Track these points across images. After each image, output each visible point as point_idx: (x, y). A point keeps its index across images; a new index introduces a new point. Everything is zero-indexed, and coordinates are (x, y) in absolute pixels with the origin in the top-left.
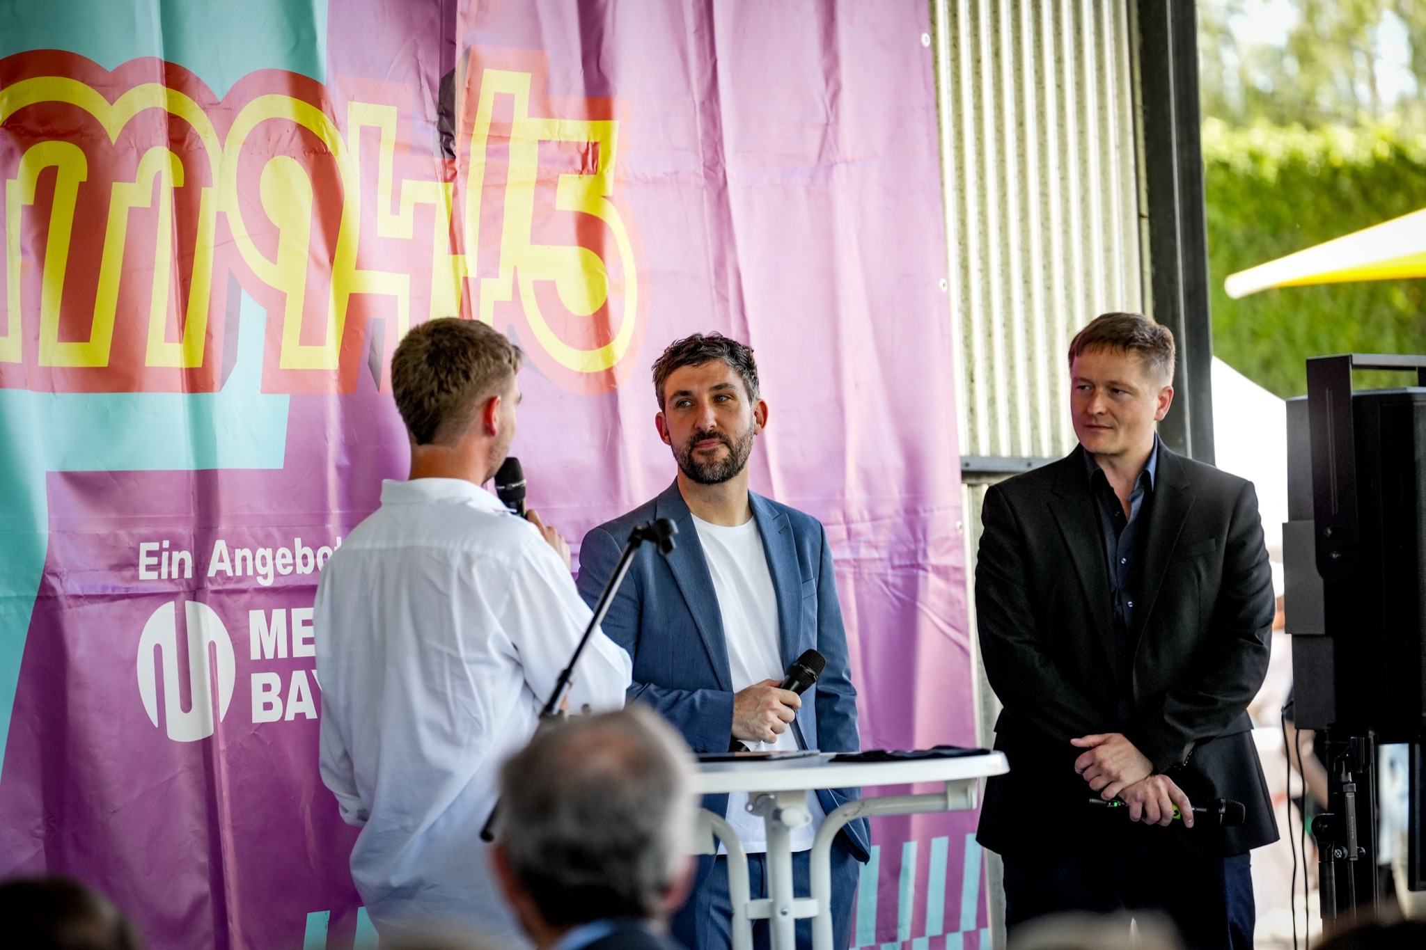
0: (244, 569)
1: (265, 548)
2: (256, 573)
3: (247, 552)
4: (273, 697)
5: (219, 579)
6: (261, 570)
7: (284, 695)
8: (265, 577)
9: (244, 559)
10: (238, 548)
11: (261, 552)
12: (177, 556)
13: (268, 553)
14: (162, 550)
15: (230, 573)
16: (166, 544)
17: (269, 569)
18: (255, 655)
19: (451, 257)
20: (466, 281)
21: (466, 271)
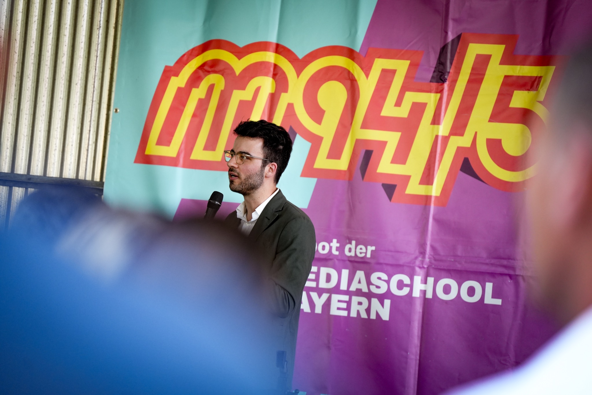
19: (432, 126)
20: (437, 137)
21: (438, 132)
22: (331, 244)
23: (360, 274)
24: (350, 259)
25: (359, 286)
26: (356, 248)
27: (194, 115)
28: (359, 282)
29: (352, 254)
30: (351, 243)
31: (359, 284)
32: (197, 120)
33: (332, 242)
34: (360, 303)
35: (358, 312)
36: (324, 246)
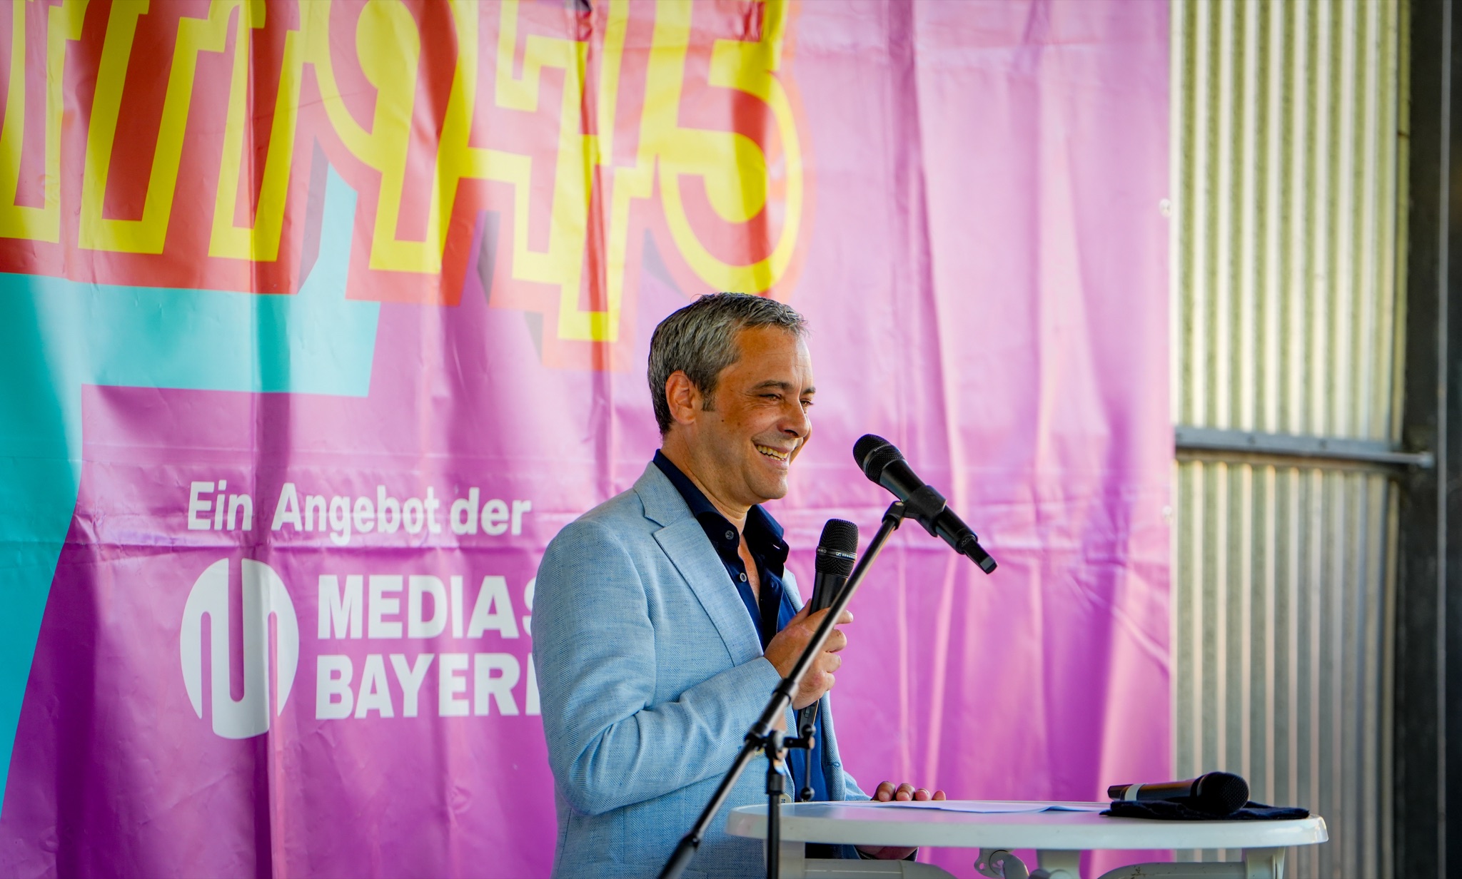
0: (316, 523)
1: (342, 495)
2: (329, 528)
3: (320, 501)
4: (342, 686)
5: (286, 535)
6: (336, 525)
7: (355, 685)
8: (341, 533)
9: (316, 509)
10: (310, 494)
11: (337, 501)
12: (235, 500)
13: (344, 502)
14: (217, 492)
15: (298, 527)
16: (223, 485)
17: (345, 525)
18: (324, 633)
19: (583, 138)
20: (597, 169)
21: (598, 157)
23: (495, 587)
24: (466, 544)
25: (492, 623)
26: (480, 511)
28: (493, 610)
29: (471, 528)
30: (465, 496)
31: (493, 617)
34: (496, 673)
35: (492, 699)
36: (413, 511)
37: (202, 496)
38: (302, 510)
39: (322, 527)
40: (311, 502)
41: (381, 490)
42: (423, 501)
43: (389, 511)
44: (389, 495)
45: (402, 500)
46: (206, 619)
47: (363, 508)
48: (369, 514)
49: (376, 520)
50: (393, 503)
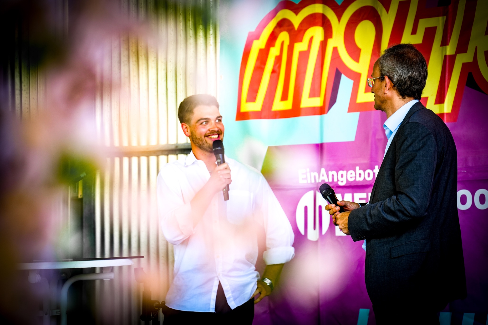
0: (333, 179)
1: (343, 170)
2: (338, 180)
3: (334, 173)
5: (323, 183)
6: (340, 178)
8: (342, 182)
9: (333, 175)
10: (330, 171)
11: (341, 172)
12: (313, 174)
13: (344, 172)
19: (441, 47)
20: (446, 56)
21: (446, 53)
22: (375, 171)
27: (273, 72)
32: (275, 75)
33: (374, 168)
36: (369, 174)
37: (303, 174)
38: (328, 176)
39: (335, 180)
40: (331, 173)
41: (357, 168)
42: (373, 171)
43: (360, 174)
44: (360, 169)
45: (364, 171)
46: (306, 208)
47: (351, 174)
48: (354, 175)
49: (355, 177)
50: (362, 172)
